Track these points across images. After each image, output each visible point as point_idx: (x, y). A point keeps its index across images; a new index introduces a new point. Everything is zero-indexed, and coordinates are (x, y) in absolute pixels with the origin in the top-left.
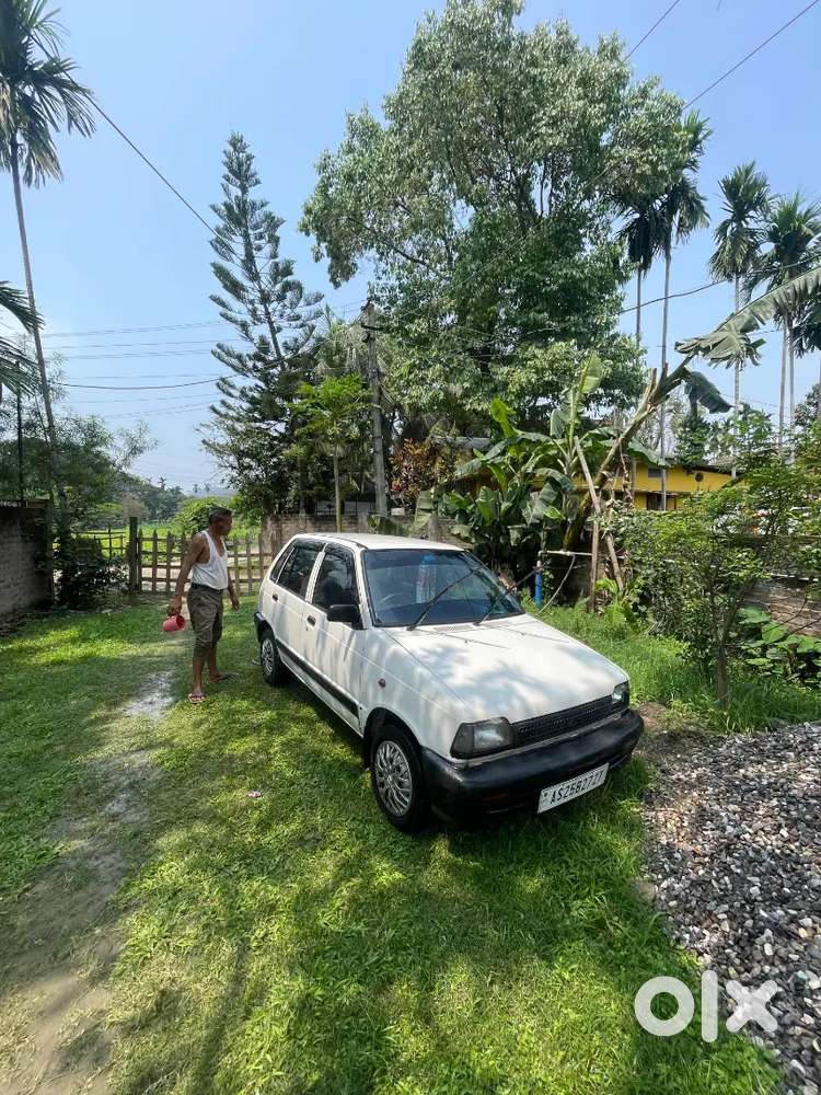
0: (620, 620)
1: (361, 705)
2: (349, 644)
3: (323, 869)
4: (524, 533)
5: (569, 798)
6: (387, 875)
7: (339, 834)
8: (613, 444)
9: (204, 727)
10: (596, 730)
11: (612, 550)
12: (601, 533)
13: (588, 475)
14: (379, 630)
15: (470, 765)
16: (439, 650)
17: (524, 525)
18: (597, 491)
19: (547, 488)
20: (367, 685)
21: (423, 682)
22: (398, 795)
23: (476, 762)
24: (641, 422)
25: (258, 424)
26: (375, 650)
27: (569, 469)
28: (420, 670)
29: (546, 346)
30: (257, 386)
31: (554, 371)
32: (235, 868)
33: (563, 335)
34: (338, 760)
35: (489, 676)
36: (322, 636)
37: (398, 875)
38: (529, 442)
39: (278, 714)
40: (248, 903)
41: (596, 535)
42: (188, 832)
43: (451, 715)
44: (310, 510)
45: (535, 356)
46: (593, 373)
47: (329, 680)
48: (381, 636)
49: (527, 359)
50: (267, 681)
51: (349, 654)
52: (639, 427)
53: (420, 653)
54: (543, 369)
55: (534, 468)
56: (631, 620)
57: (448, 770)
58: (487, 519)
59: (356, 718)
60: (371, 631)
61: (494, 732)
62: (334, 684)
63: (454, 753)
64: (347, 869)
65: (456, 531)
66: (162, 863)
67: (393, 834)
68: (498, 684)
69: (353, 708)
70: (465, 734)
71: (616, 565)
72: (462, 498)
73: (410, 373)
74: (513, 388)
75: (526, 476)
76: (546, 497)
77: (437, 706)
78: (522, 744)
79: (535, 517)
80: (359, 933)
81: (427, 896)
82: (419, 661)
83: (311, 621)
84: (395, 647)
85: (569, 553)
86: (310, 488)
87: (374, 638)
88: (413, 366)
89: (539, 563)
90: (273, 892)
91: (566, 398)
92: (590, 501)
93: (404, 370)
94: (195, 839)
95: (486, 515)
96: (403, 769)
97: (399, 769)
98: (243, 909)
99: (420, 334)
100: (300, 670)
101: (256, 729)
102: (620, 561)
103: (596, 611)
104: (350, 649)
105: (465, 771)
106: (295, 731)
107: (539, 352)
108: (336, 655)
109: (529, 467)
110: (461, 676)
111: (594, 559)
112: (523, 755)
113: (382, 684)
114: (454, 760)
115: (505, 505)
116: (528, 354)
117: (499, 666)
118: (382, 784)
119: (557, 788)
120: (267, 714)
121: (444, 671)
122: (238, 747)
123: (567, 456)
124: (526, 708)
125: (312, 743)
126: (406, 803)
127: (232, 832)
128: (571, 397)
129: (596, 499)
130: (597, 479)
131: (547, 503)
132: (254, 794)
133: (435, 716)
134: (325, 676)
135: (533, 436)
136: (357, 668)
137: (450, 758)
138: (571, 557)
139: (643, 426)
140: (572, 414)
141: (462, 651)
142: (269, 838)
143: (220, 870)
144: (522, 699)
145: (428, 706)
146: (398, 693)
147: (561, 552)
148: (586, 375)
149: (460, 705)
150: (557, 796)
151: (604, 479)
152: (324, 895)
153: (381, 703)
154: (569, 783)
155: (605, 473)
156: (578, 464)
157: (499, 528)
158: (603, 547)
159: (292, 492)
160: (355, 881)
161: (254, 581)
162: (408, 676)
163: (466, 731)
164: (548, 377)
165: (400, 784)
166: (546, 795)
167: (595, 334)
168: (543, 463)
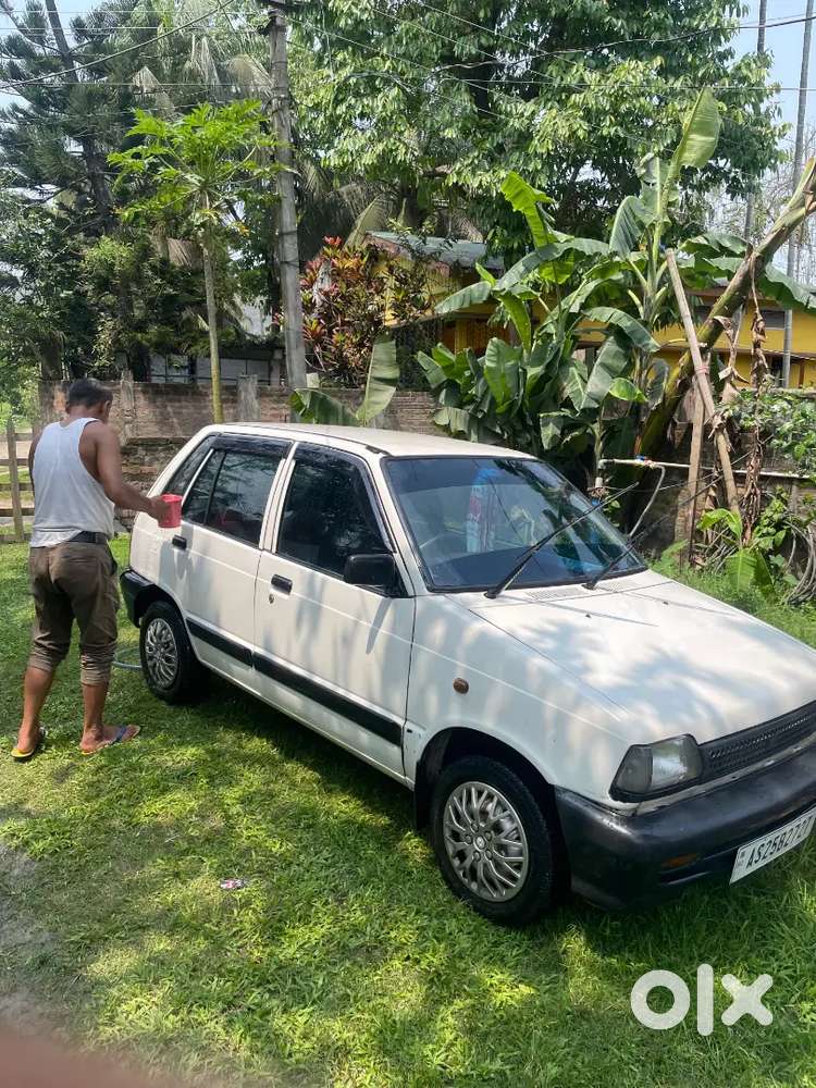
0: (746, 578)
1: (409, 726)
2: (378, 621)
3: (402, 990)
4: (567, 426)
5: (770, 859)
6: (508, 990)
7: (404, 934)
8: (741, 267)
9: (75, 780)
10: (800, 753)
11: (725, 458)
12: (707, 428)
13: (688, 322)
14: (441, 598)
15: (640, 812)
16: (552, 628)
17: (567, 412)
18: (703, 351)
19: (610, 346)
20: (422, 692)
21: (548, 681)
22: (498, 866)
23: (650, 806)
24: (792, 227)
25: (19, 190)
26: (438, 631)
27: (649, 311)
28: (537, 662)
29: (602, 65)
30: (15, 108)
31: (621, 119)
32: (254, 997)
33: (635, 48)
34: (348, 822)
35: (644, 671)
36: (311, 612)
37: (525, 990)
38: (580, 255)
39: (211, 752)
40: (302, 1048)
41: (697, 431)
42: (139, 952)
43: (612, 733)
44: (141, 373)
45: (582, 85)
46: (703, 128)
47: (329, 685)
48: (450, 607)
49: (569, 91)
50: (161, 697)
51: (380, 641)
52: (788, 235)
53: (524, 634)
54: (603, 112)
55: (584, 306)
56: (761, 579)
57: (608, 822)
58: (499, 400)
59: (395, 749)
60: (425, 599)
61: (677, 759)
62: (341, 692)
63: (616, 792)
64: (441, 986)
65: (443, 419)
66: (120, 1001)
67: (491, 933)
68: (665, 681)
69: (390, 732)
70: (635, 762)
71: (730, 484)
72: (453, 358)
73: (337, 102)
74: (539, 146)
75: (571, 319)
76: (610, 362)
77: (581, 720)
78: (712, 777)
79: (591, 397)
80: (502, 1073)
81: (583, 1014)
82: (529, 646)
83: (282, 584)
84: (478, 626)
85: (653, 464)
86: (141, 327)
87: (435, 613)
88: (342, 90)
89: (599, 481)
90: (337, 1029)
91: (648, 173)
92: (690, 370)
93: (325, 95)
94: (161, 962)
95: (498, 392)
96: (507, 826)
97: (497, 828)
98: (298, 1056)
99: (358, 22)
100: (252, 672)
101: (184, 777)
102: (740, 479)
103: (693, 564)
104: (383, 631)
105: (631, 820)
106: (253, 779)
107: (592, 77)
108: (347, 641)
109: (574, 302)
110: (605, 670)
111: (693, 474)
112: (709, 795)
113: (461, 688)
114: (618, 804)
115: (534, 372)
116: (571, 80)
117: (652, 653)
118: (462, 855)
119: (756, 844)
120: (188, 754)
121: (576, 663)
122: (159, 809)
123: (647, 284)
124: (716, 719)
125: (288, 796)
126: (514, 879)
127: (218, 945)
128: (656, 172)
129: (701, 367)
130: (705, 329)
131: (613, 372)
132: (230, 885)
133: (575, 734)
134: (317, 680)
135: (587, 245)
136: (399, 663)
137: (609, 801)
138: (658, 471)
139: (795, 234)
140: (659, 206)
141: (587, 629)
142: (288, 951)
143: (230, 1004)
144: (708, 707)
145: (562, 720)
146: (494, 701)
147: (638, 462)
148: (691, 130)
149: (622, 715)
150: (756, 857)
151: (718, 328)
152: (420, 1026)
153: (456, 718)
154: (771, 836)
155: (720, 318)
156: (670, 301)
157: (521, 416)
158: (709, 451)
159: (105, 337)
160: (459, 1004)
161: (26, 512)
162: (516, 672)
163: (637, 756)
164: (608, 129)
165: (502, 848)
166: (743, 855)
167: (691, 48)
168: (600, 298)
